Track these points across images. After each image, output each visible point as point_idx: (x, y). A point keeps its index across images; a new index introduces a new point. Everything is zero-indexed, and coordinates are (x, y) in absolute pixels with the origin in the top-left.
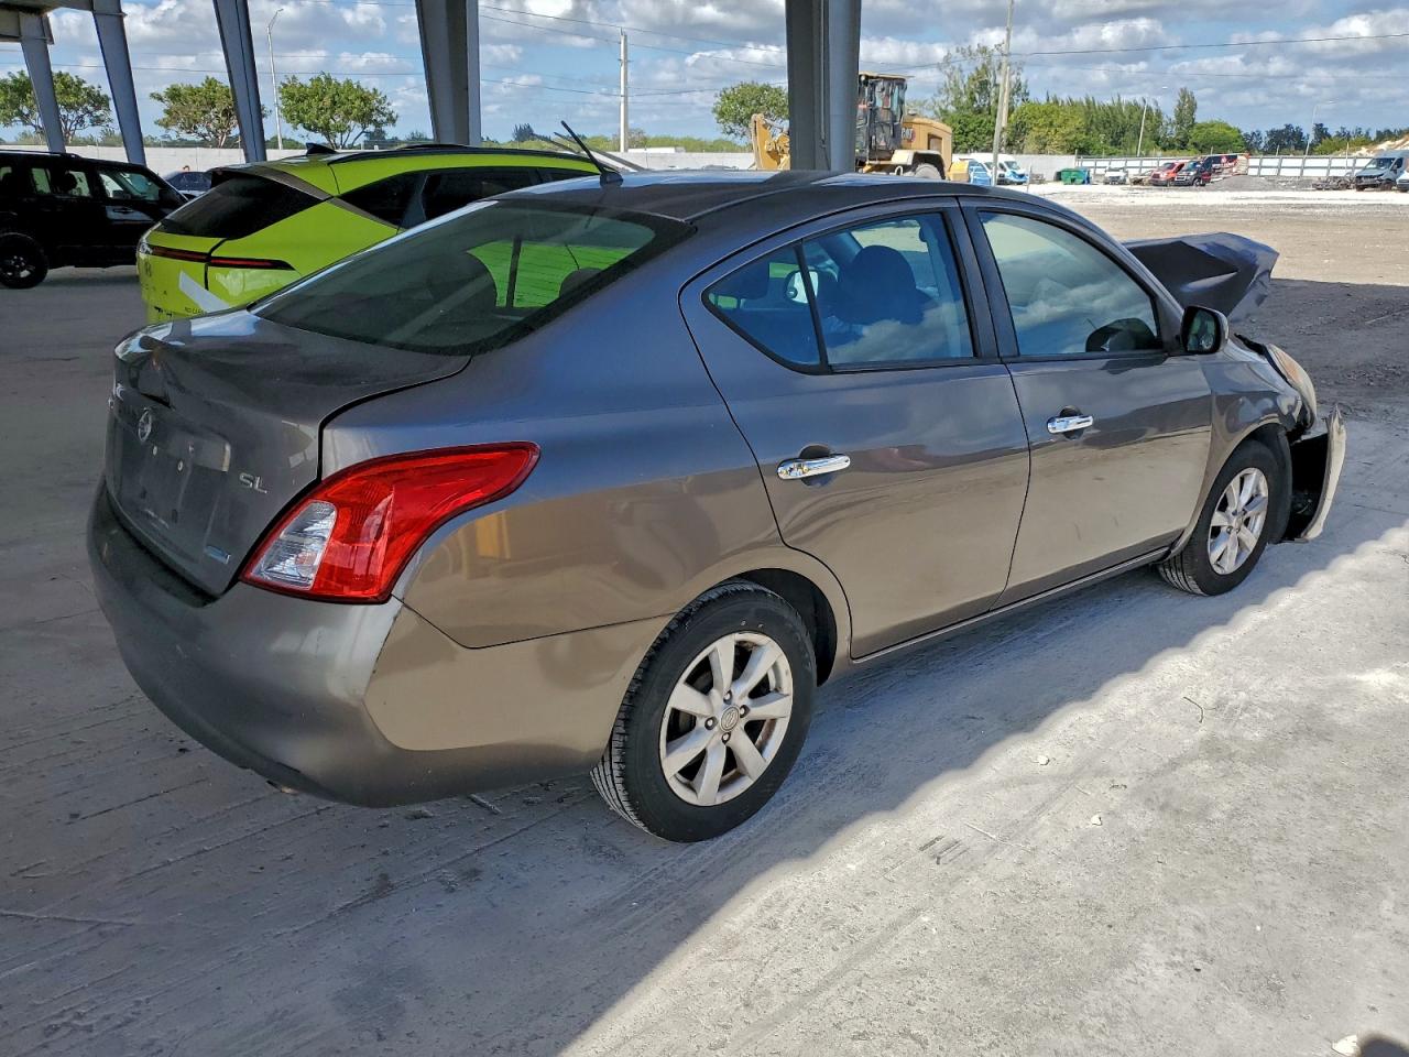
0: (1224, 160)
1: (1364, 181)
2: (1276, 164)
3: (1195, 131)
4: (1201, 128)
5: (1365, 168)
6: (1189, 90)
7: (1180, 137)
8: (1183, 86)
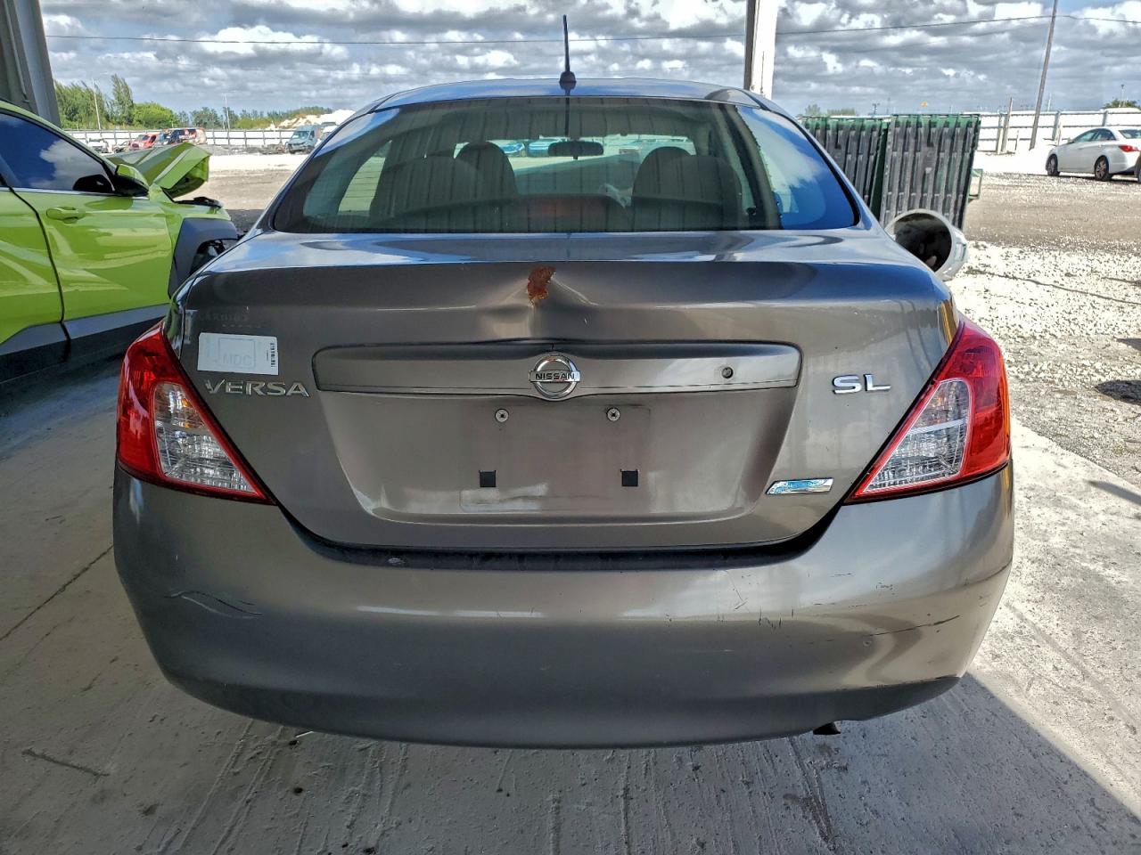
0: (187, 133)
1: (294, 148)
2: (226, 136)
3: (136, 110)
4: (139, 108)
5: (291, 138)
6: (119, 76)
7: (125, 115)
8: (112, 74)
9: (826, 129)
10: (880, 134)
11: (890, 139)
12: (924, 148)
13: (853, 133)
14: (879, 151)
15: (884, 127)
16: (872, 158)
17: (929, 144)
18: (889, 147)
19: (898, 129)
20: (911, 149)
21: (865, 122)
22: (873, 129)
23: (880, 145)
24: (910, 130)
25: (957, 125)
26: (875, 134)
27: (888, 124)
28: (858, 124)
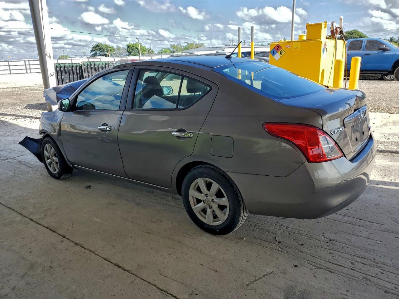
9: (60, 67)
10: (79, 68)
11: (83, 70)
12: (94, 72)
13: (70, 68)
14: (81, 74)
15: (80, 66)
16: (79, 76)
17: (95, 70)
18: (84, 72)
19: (85, 66)
20: (90, 72)
21: (74, 64)
22: (77, 67)
23: (80, 72)
24: (88, 66)
25: (102, 64)
26: (78, 68)
27: (81, 65)
28: (71, 65)
